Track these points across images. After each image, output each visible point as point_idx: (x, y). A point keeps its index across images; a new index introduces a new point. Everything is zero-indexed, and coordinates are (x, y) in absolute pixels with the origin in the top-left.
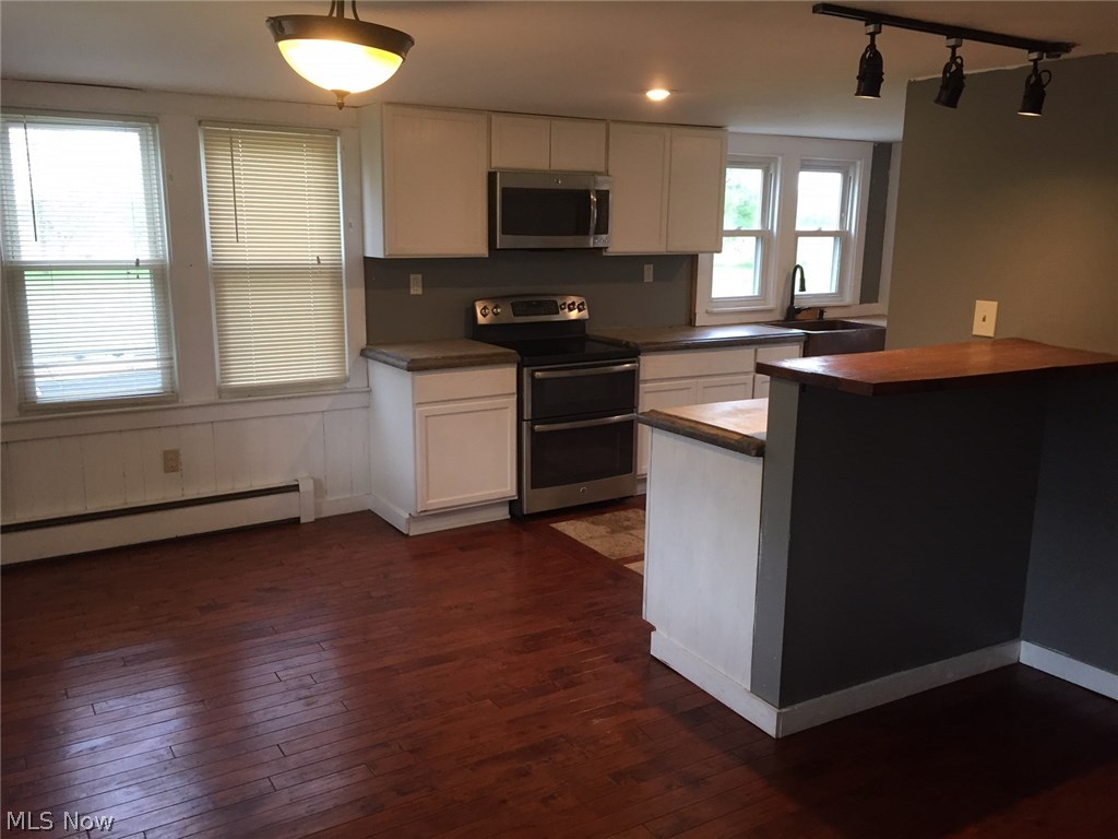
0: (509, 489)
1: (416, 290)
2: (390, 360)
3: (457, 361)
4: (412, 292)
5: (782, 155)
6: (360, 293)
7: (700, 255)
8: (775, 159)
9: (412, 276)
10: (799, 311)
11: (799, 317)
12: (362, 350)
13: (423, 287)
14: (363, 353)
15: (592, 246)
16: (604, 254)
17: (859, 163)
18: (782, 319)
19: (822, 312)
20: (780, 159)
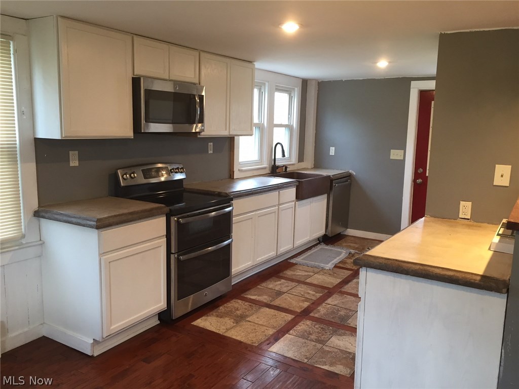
0: (162, 303)
1: (74, 163)
2: (74, 220)
3: (130, 217)
4: (72, 164)
5: (268, 82)
6: (32, 166)
7: (236, 137)
8: (264, 84)
9: (71, 153)
10: (278, 167)
11: (278, 171)
12: (35, 212)
13: (79, 160)
14: (37, 214)
15: (194, 131)
16: (199, 136)
17: (296, 89)
18: (270, 172)
19: (286, 168)
20: (267, 84)
